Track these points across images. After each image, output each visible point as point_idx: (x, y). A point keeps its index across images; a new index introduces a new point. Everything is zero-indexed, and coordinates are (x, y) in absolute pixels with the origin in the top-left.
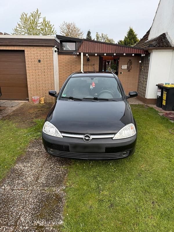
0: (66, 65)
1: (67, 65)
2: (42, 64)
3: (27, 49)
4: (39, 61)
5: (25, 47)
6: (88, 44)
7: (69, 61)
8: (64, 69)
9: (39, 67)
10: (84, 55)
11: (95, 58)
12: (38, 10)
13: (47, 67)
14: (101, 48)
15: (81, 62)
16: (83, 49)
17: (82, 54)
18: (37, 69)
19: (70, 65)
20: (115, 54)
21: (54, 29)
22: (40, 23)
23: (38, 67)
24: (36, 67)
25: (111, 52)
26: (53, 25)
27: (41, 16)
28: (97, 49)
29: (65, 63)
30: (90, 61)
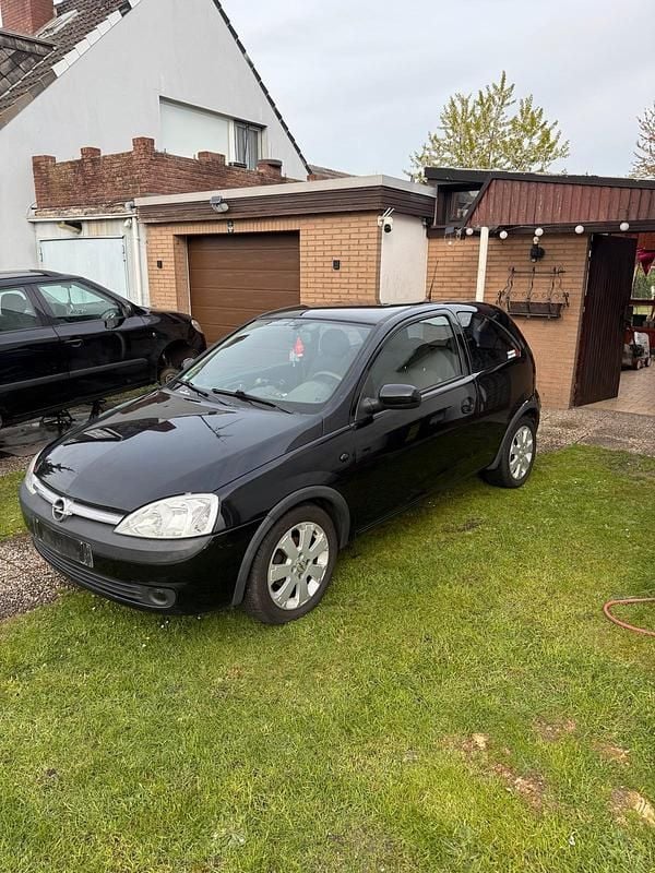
0: (452, 274)
1: (455, 274)
2: (343, 275)
3: (304, 227)
4: (337, 265)
5: (303, 221)
6: (508, 192)
7: (465, 259)
8: (444, 290)
9: (335, 286)
10: (493, 235)
11: (568, 247)
12: (504, 76)
13: (355, 286)
14: (559, 203)
15: (478, 262)
16: (487, 211)
17: (485, 232)
18: (329, 291)
19: (468, 274)
20: (624, 227)
21: (558, 137)
22: (508, 124)
23: (330, 286)
24: (326, 285)
25: (603, 219)
26: (555, 124)
27: (515, 95)
28: (544, 210)
29: (450, 269)
30: (545, 258)
